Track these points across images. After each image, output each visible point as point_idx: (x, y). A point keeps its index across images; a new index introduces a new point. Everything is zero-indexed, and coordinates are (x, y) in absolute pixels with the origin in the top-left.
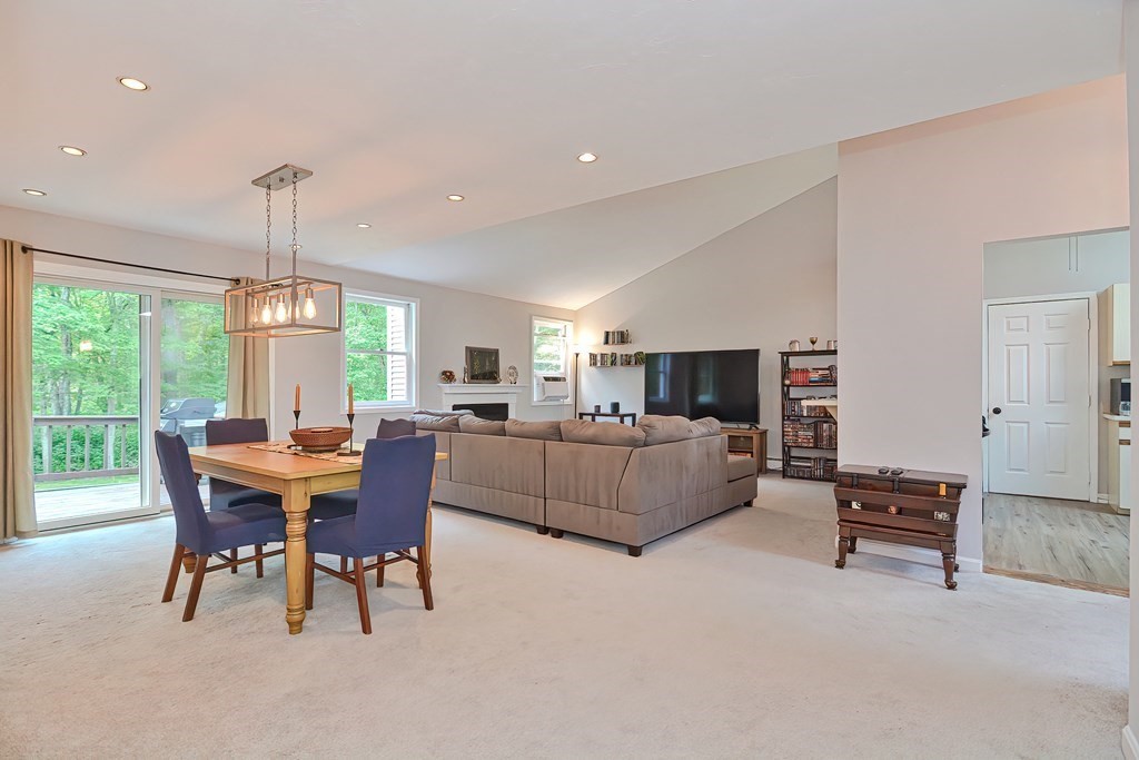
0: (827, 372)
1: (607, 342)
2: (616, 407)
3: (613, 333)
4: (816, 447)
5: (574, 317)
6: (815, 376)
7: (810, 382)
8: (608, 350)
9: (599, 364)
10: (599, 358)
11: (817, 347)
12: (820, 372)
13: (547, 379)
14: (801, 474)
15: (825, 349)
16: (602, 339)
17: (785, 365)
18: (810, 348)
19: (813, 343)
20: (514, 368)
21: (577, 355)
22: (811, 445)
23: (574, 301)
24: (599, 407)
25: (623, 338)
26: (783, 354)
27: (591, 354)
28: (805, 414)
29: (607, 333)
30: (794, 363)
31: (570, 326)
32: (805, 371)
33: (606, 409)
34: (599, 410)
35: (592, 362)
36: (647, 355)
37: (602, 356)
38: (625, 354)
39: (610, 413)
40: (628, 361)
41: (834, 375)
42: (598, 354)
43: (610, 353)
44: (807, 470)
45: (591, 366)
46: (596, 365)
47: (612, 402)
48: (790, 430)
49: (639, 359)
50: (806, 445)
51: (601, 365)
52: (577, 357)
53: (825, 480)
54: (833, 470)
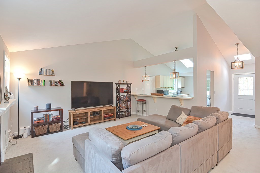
1: (41, 73)
3: (46, 70)
4: (126, 108)
7: (125, 92)
8: (41, 78)
9: (35, 85)
10: (35, 81)
12: (126, 89)
15: (126, 83)
16: (39, 72)
19: (124, 81)
21: (19, 79)
26: (116, 84)
27: (28, 80)
28: (123, 100)
29: (41, 70)
30: (121, 86)
32: (123, 89)
33: (43, 107)
34: (38, 110)
35: (30, 83)
36: (72, 82)
37: (38, 81)
38: (52, 80)
39: (46, 110)
40: (54, 84)
41: (129, 90)
42: (35, 80)
43: (43, 79)
44: (124, 115)
45: (29, 85)
46: (33, 84)
47: (46, 104)
48: (121, 105)
49: (61, 83)
50: (124, 108)
51: (37, 85)
52: (19, 80)
53: (127, 116)
54: (129, 113)
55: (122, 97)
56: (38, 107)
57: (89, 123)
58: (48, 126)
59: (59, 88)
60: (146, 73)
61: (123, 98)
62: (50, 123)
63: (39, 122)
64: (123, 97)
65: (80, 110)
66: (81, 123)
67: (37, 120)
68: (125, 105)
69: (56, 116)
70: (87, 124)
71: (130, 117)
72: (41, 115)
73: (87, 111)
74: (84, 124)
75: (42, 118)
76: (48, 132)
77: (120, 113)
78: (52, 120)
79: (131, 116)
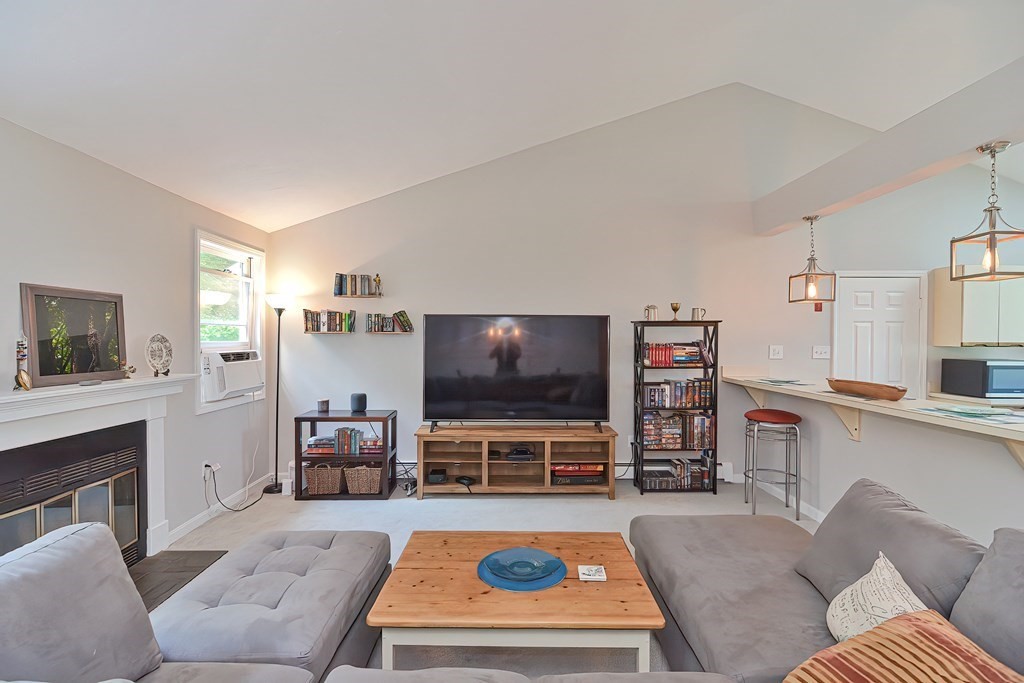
0: (696, 349)
1: (340, 291)
2: (360, 401)
3: (354, 278)
4: (684, 448)
5: (270, 245)
6: (680, 354)
7: (677, 362)
8: (342, 305)
9: (324, 329)
10: (324, 318)
11: (681, 316)
12: (689, 349)
13: (226, 357)
14: (664, 486)
15: (690, 320)
16: (331, 284)
17: (639, 337)
18: (670, 316)
19: (675, 310)
20: (163, 340)
21: (280, 312)
22: (678, 446)
23: (270, 216)
24: (327, 403)
25: (371, 287)
26: (636, 324)
27: (306, 312)
28: (667, 405)
29: (341, 279)
30: (652, 336)
31: (259, 259)
32: (667, 347)
33: (342, 405)
34: (327, 411)
35: (310, 326)
36: (427, 317)
37: (331, 315)
38: (373, 313)
39: (349, 415)
40: (380, 325)
41: (705, 353)
42: (323, 311)
43: (346, 311)
44: (670, 479)
45: (307, 330)
46: (318, 329)
47: (352, 396)
48: (651, 427)
49: (401, 322)
50: (671, 447)
51: (329, 330)
52: (280, 315)
53: (692, 489)
54: (703, 478)
55: (663, 391)
56: (327, 402)
57: (484, 487)
58: (343, 472)
59: (395, 342)
60: (812, 260)
61: (667, 392)
62: (352, 465)
63: (320, 451)
64: (667, 387)
65: (452, 430)
66: (459, 480)
67: (316, 446)
68: (679, 431)
69: (370, 440)
70: (475, 489)
71: (711, 494)
72: (327, 430)
73: (475, 436)
74: (464, 489)
75: (330, 440)
76: (344, 493)
77: (645, 468)
78: (358, 452)
79: (715, 493)
